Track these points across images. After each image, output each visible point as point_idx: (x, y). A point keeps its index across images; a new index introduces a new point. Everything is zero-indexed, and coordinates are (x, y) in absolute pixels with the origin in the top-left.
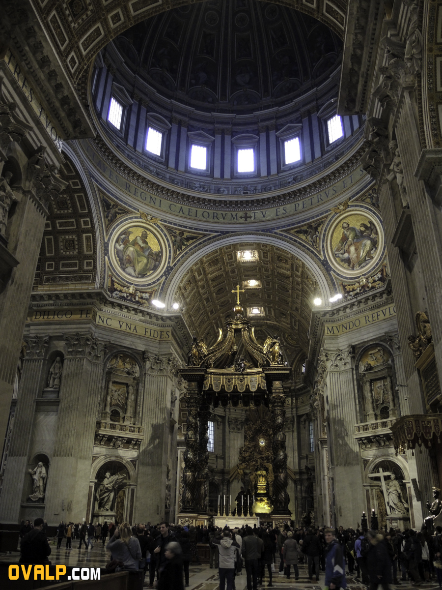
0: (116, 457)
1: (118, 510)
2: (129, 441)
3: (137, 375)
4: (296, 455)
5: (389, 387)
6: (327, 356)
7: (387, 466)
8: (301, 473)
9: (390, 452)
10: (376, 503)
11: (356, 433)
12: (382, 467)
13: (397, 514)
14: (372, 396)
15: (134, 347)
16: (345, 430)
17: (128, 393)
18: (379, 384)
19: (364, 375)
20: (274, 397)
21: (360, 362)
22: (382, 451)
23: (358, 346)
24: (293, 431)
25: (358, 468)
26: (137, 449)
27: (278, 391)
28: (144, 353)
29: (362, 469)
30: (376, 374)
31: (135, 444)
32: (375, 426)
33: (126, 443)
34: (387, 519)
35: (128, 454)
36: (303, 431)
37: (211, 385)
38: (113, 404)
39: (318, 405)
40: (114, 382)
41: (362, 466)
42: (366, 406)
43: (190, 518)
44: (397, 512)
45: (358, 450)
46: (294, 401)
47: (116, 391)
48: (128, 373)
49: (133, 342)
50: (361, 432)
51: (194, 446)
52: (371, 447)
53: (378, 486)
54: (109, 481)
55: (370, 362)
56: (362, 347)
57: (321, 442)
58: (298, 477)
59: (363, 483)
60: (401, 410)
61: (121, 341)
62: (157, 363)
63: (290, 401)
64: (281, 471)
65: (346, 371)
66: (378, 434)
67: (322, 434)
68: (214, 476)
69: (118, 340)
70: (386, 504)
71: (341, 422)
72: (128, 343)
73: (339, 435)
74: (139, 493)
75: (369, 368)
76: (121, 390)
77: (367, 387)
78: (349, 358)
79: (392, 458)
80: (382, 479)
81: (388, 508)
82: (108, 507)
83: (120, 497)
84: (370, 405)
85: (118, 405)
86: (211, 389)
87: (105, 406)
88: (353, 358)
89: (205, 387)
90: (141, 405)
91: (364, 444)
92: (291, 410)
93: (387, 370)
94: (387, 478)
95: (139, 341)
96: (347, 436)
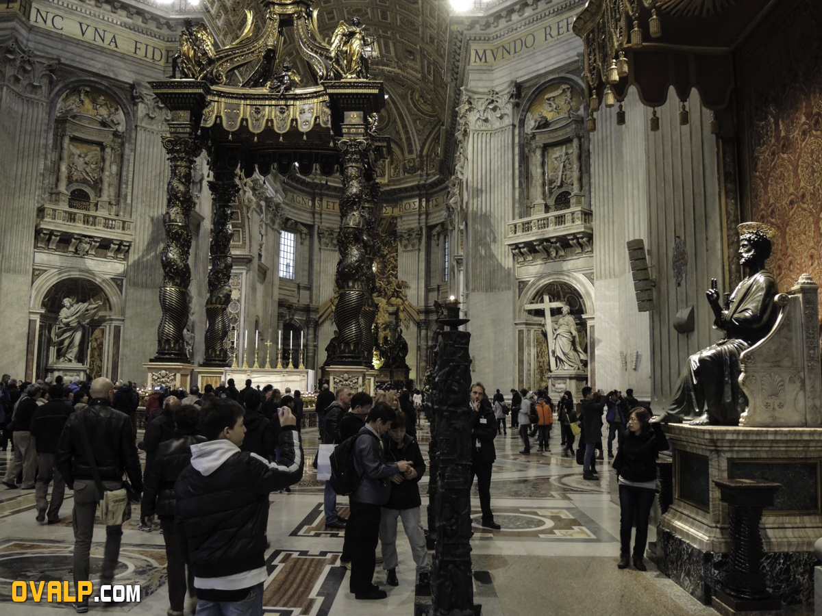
0: (80, 271)
1: (93, 361)
2: (104, 245)
3: (121, 128)
4: (422, 285)
5: (574, 158)
6: (470, 103)
7: (558, 292)
8: (427, 311)
9: (565, 269)
10: (533, 351)
11: (510, 236)
12: (549, 294)
13: (567, 369)
14: (544, 174)
15: (112, 75)
16: (492, 232)
17: (103, 160)
18: (558, 152)
19: (534, 136)
20: (345, 143)
21: (529, 114)
22: (552, 266)
23: (527, 85)
24: (419, 250)
25: (508, 295)
26: (124, 260)
27: (353, 130)
28: (132, 86)
29: (514, 297)
30: (555, 134)
31: (118, 250)
32: (544, 224)
33: (99, 247)
34: (549, 378)
35: (104, 268)
36: (434, 249)
37: (218, 117)
38: (74, 178)
39: (456, 203)
40: (74, 139)
41: (515, 292)
42: (532, 190)
43: (170, 370)
44: (567, 367)
45: (511, 265)
46: (424, 204)
47: (80, 156)
48: (103, 124)
49: (110, 65)
50: (518, 234)
51: (180, 236)
52: (534, 258)
53: (540, 325)
54: (70, 311)
55: (545, 114)
56: (534, 86)
57: (457, 262)
58: (422, 317)
59: (515, 319)
60: (593, 194)
61: (84, 61)
62: (158, 107)
63: (417, 204)
64: (351, 284)
65: (502, 129)
66: (546, 236)
67: (460, 248)
68: (293, 315)
69: (78, 59)
70: (551, 354)
71: (486, 219)
72: (99, 65)
73: (481, 239)
74: (128, 332)
75: (544, 124)
76: (90, 155)
77: (536, 158)
78: (510, 106)
79: (567, 278)
80: (548, 313)
81: (552, 360)
82: (72, 354)
83: (96, 340)
84: (539, 189)
85: (85, 181)
86: (218, 125)
87: (58, 180)
88: (517, 105)
89: (206, 121)
90: (130, 183)
91: (522, 254)
92: (417, 217)
93: (574, 126)
94: (556, 312)
95: (121, 64)
96: (495, 241)
